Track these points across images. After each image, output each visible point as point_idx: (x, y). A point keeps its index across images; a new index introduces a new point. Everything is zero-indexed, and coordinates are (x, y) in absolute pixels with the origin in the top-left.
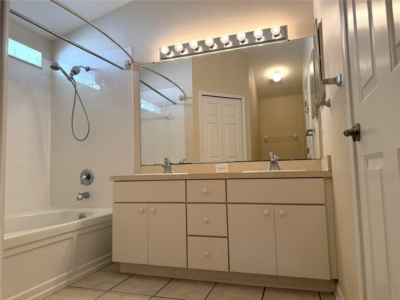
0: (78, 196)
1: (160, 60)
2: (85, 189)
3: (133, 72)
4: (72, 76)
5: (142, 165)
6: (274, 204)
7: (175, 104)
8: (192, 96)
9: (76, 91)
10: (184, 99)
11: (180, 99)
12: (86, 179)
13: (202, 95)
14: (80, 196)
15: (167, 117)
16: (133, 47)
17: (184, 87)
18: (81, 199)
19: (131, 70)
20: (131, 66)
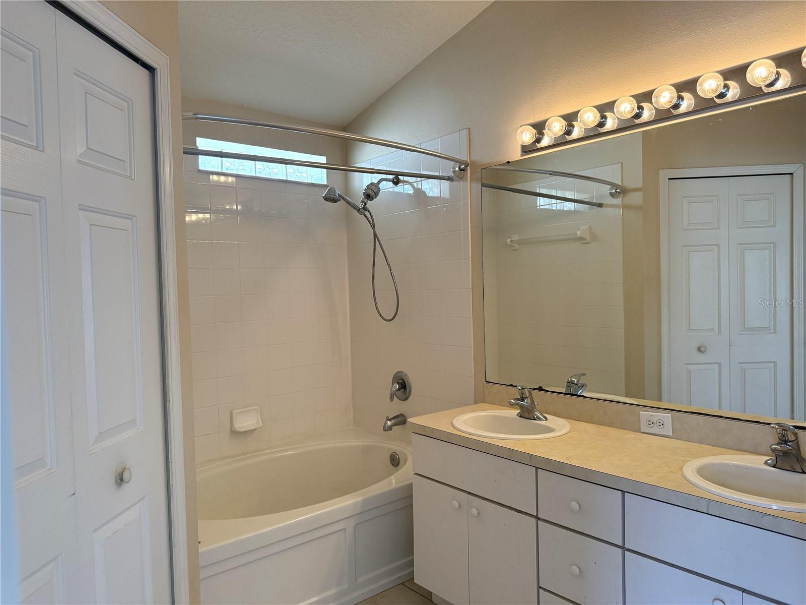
0: (386, 423)
1: (522, 156)
2: (398, 406)
3: (470, 185)
4: (365, 204)
5: (487, 380)
6: (744, 591)
7: (601, 207)
8: (640, 185)
9: (375, 235)
10: (622, 194)
11: (611, 194)
12: (399, 389)
13: (669, 179)
14: (388, 422)
15: (581, 239)
16: (469, 129)
17: (622, 163)
18: (390, 428)
19: (467, 180)
20: (467, 172)
